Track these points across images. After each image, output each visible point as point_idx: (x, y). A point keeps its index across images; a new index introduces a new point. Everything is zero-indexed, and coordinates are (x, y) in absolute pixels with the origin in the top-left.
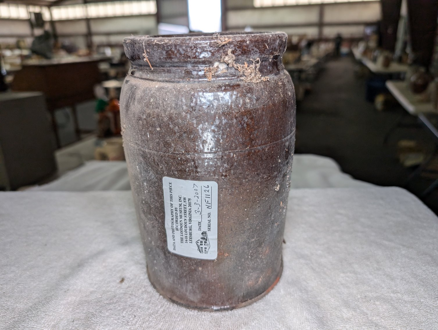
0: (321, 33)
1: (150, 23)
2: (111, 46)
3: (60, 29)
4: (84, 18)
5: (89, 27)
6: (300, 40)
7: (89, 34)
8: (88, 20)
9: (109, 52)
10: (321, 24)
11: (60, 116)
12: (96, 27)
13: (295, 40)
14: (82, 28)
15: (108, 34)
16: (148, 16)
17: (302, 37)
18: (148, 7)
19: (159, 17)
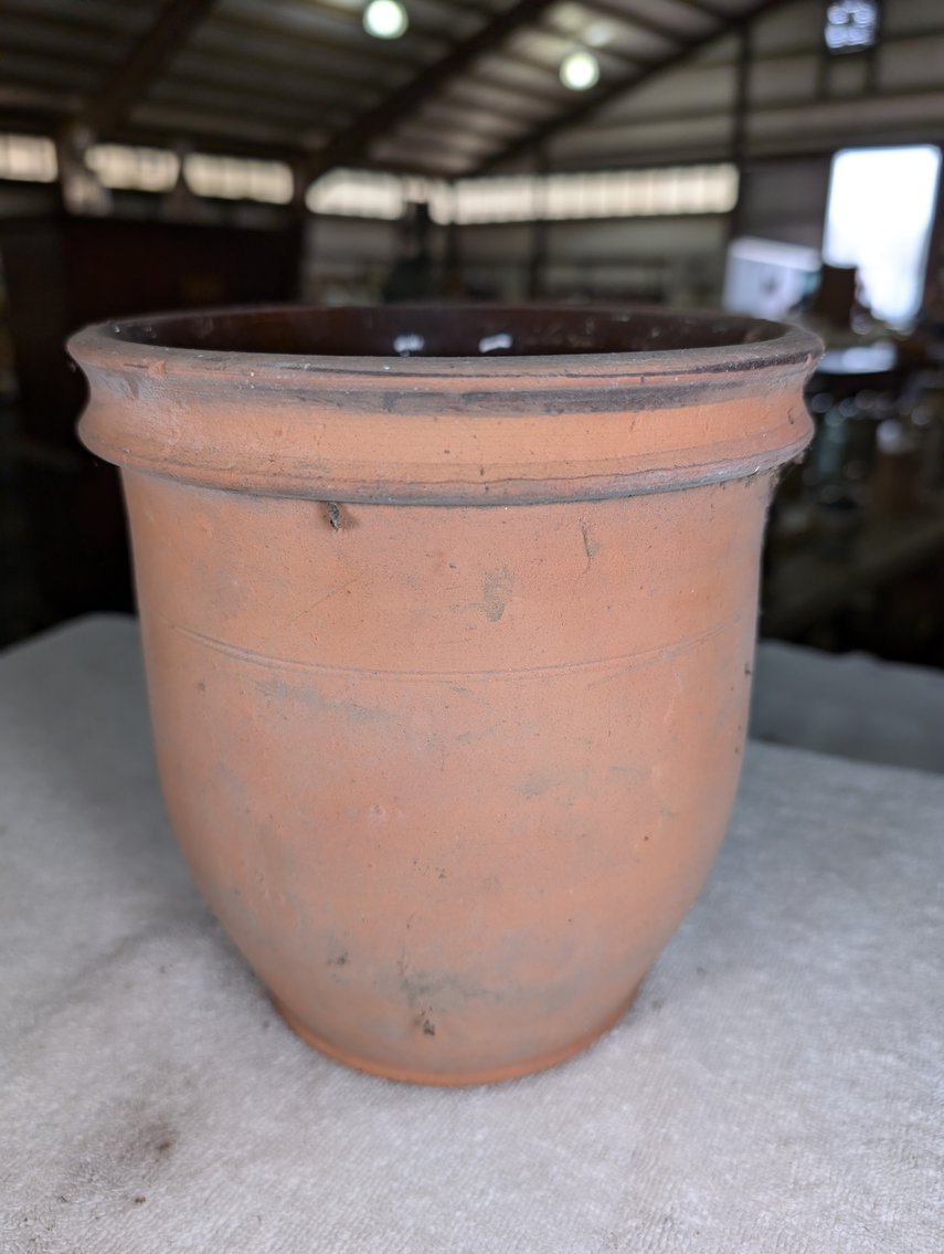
1: (706, 237)
7: (537, 262)
18: (712, 190)
19: (738, 222)
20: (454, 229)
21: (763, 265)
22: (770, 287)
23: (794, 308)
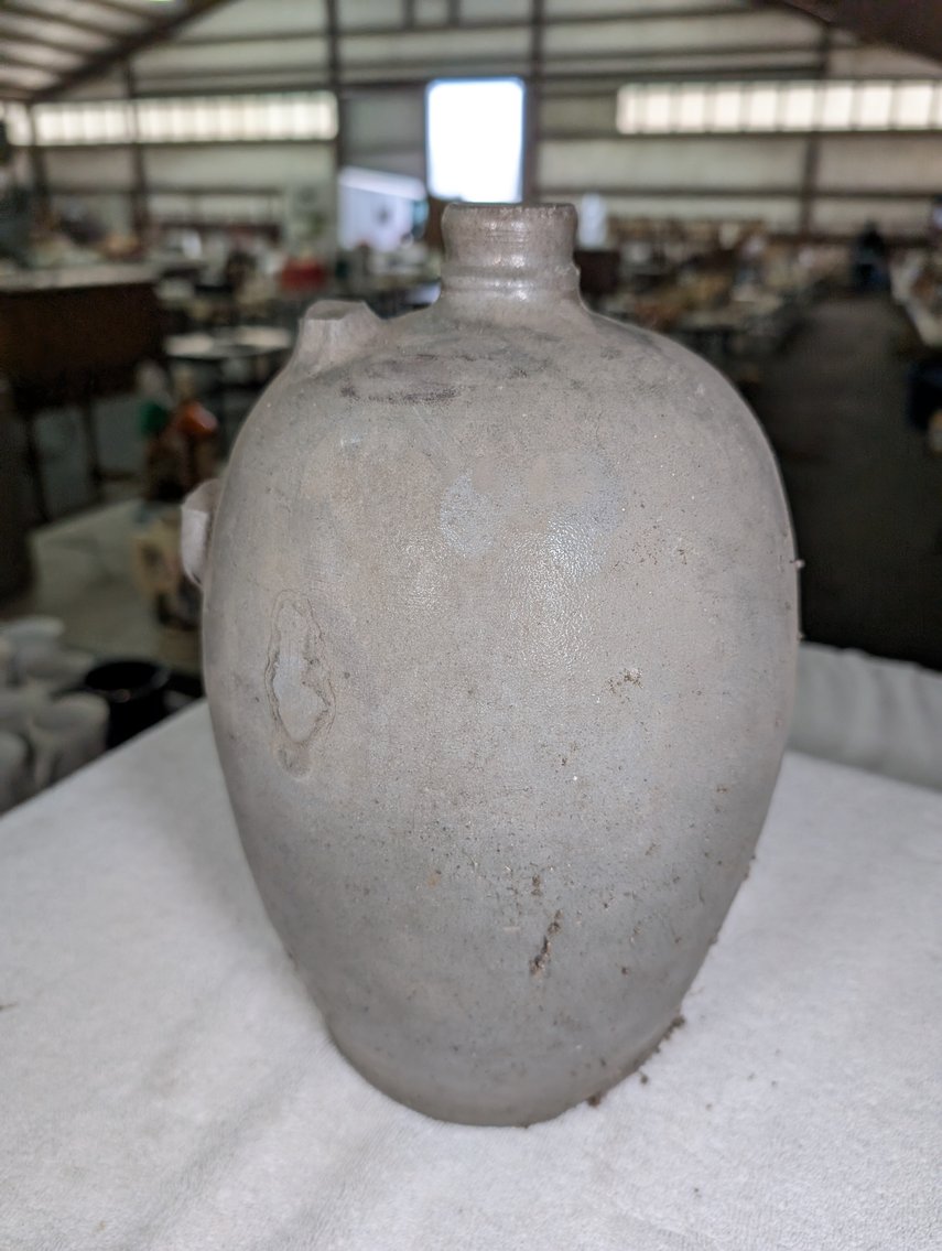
0: (806, 217)
1: (316, 167)
2: (203, 228)
3: (58, 171)
4: (127, 140)
5: (139, 168)
6: (745, 236)
7: (139, 191)
8: (138, 150)
9: (192, 248)
10: (807, 193)
11: (50, 429)
12: (160, 171)
13: (729, 235)
14: (118, 171)
15: (195, 192)
16: (310, 143)
17: (751, 228)
18: (313, 117)
19: (343, 150)
20: (37, 152)
21: (372, 194)
22: (384, 216)
23: (405, 238)
